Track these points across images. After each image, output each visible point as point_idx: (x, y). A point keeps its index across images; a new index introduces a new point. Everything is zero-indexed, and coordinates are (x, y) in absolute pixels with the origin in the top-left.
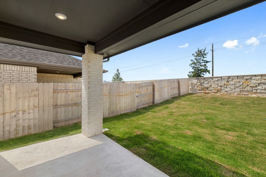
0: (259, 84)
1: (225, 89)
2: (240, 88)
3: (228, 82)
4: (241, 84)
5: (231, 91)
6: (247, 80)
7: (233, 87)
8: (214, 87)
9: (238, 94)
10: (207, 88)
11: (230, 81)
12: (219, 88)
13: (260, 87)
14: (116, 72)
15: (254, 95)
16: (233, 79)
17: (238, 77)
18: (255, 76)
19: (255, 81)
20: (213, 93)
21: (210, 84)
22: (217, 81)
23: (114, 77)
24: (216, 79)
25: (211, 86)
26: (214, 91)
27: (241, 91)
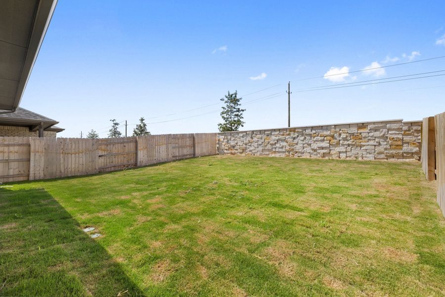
0: (277, 140)
1: (249, 148)
2: (262, 147)
3: (252, 138)
4: (263, 141)
5: (255, 150)
6: (268, 136)
7: (256, 145)
8: (239, 145)
9: (261, 154)
10: (234, 147)
11: (254, 137)
12: (244, 146)
13: (278, 145)
14: (139, 123)
15: (274, 155)
16: (256, 134)
17: (260, 131)
18: (275, 130)
19: (274, 138)
20: (239, 154)
21: (236, 142)
22: (243, 137)
23: (136, 130)
24: (241, 135)
25: (237, 143)
26: (239, 150)
27: (263, 150)
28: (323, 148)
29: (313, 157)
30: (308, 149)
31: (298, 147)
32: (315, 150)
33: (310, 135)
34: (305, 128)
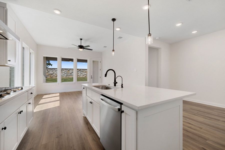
4: (67, 72)
6: (69, 71)
7: (64, 74)
9: (66, 77)
10: (52, 74)
15: (71, 77)
16: (64, 70)
17: (66, 69)
18: (71, 69)
19: (71, 71)
21: (53, 72)
25: (54, 73)
26: (55, 76)
27: (67, 75)
28: (85, 75)
29: (83, 77)
30: (82, 75)
31: (79, 74)
32: (83, 75)
33: (82, 71)
34: (81, 69)
